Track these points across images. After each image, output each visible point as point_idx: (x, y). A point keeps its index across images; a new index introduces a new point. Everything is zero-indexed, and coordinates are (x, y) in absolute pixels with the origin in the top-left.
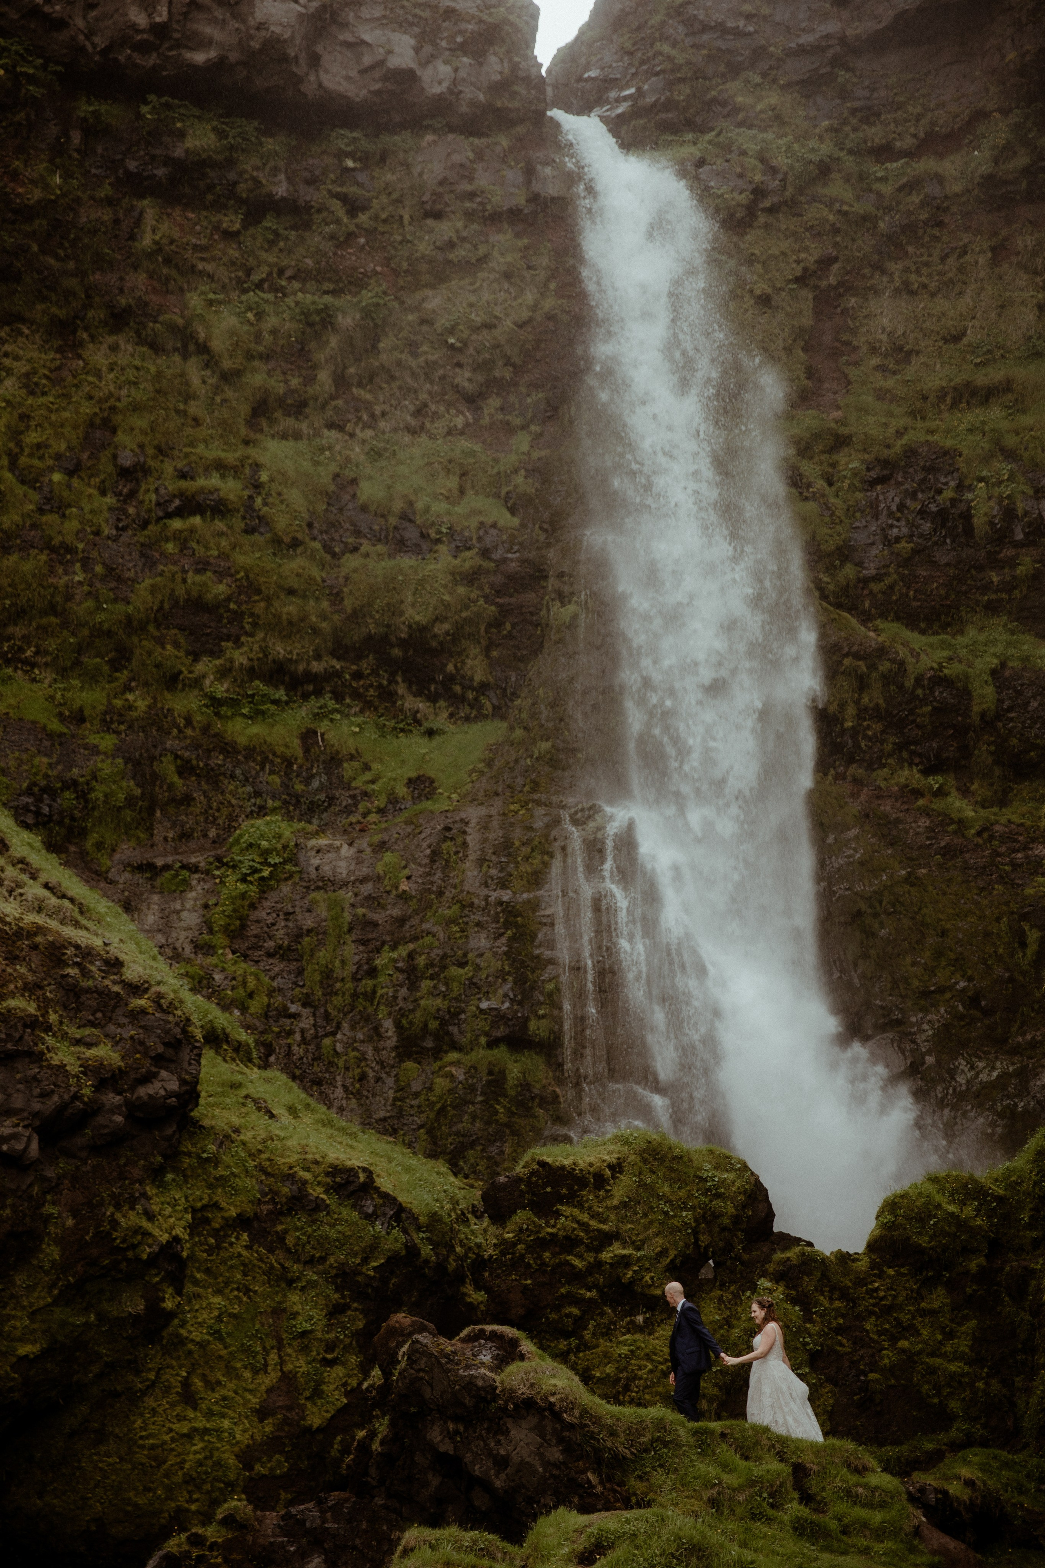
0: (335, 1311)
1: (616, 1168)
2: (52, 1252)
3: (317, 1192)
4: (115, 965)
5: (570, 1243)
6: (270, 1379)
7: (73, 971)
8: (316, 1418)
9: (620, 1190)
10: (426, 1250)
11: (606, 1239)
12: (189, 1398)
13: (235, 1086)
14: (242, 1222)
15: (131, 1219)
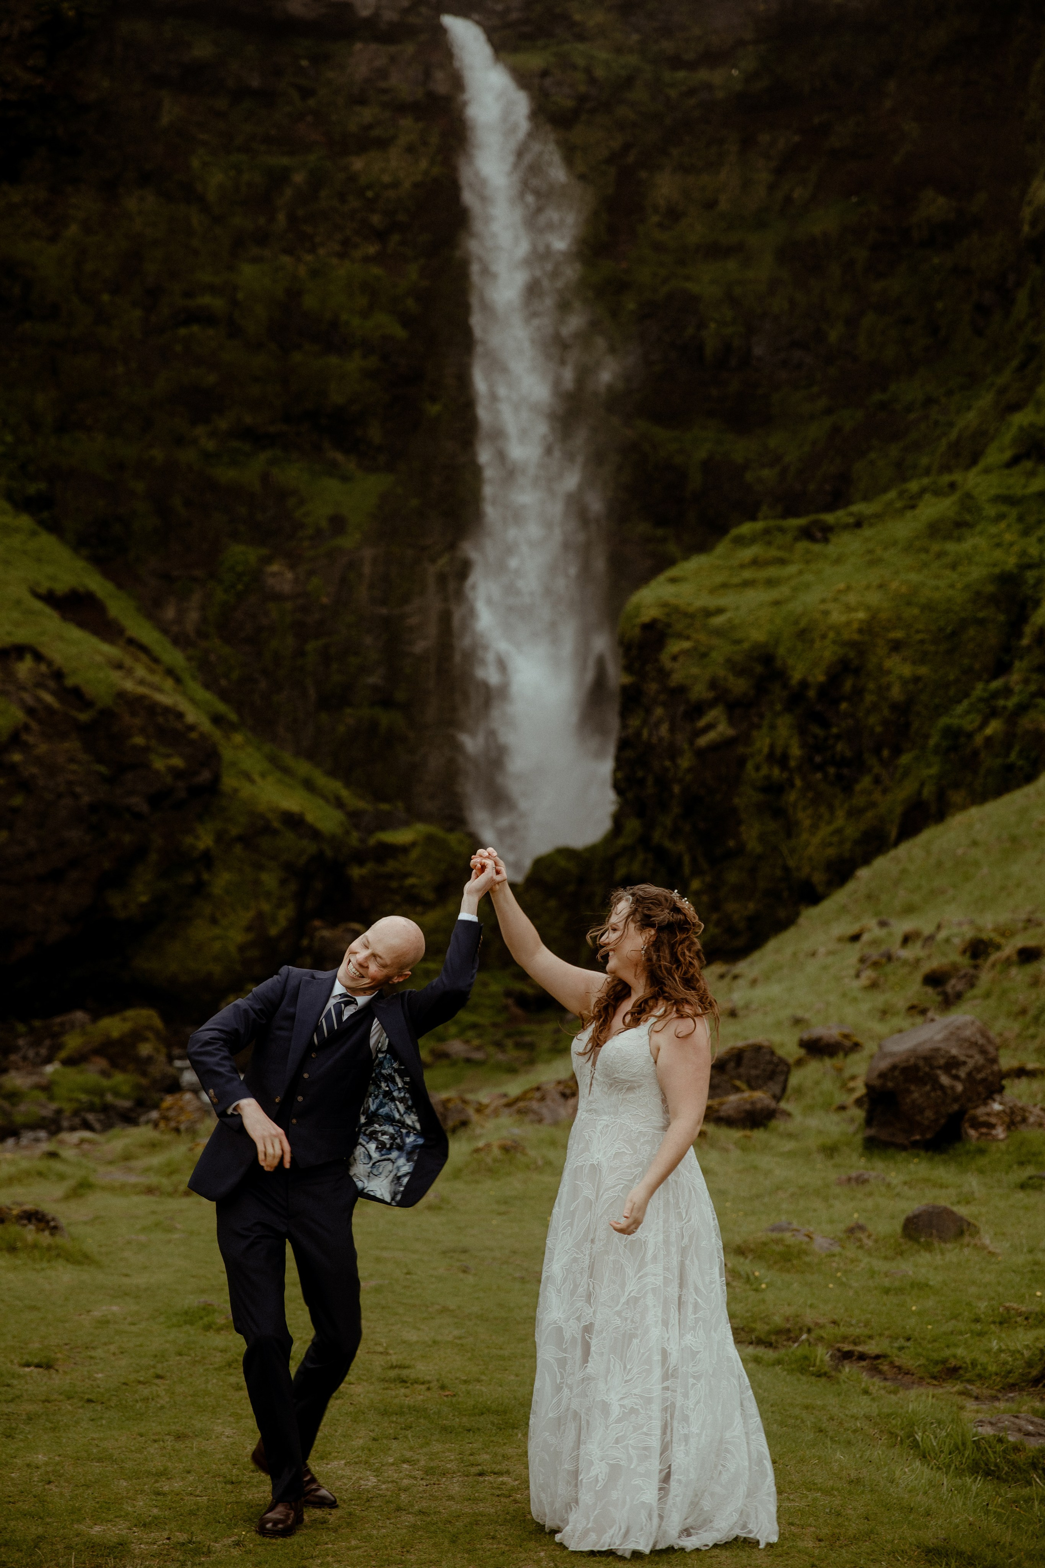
0: (283, 882)
1: (414, 844)
2: (154, 857)
3: (276, 824)
4: (180, 716)
5: (390, 877)
6: (251, 914)
7: (161, 720)
8: (273, 931)
9: (414, 854)
10: (329, 853)
11: (406, 875)
12: (214, 921)
13: (233, 764)
14: (240, 839)
15: (189, 840)
